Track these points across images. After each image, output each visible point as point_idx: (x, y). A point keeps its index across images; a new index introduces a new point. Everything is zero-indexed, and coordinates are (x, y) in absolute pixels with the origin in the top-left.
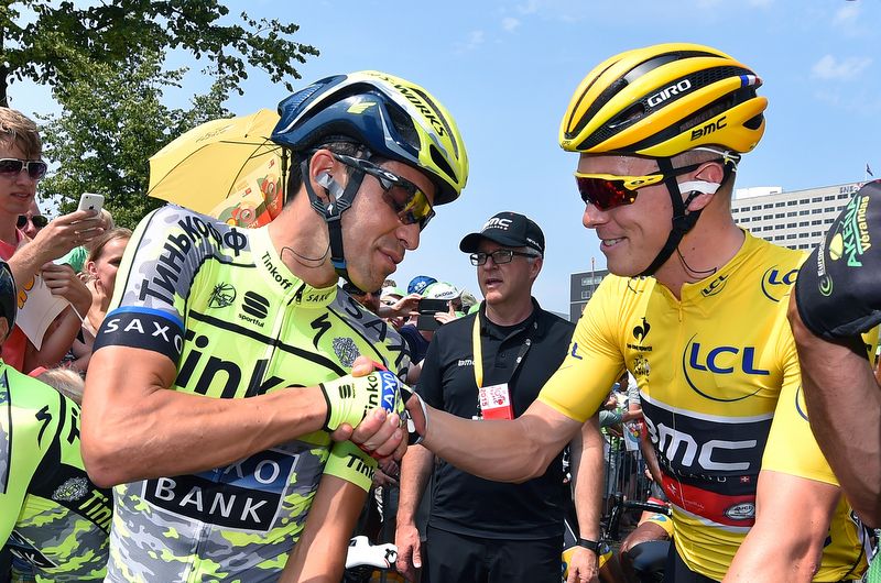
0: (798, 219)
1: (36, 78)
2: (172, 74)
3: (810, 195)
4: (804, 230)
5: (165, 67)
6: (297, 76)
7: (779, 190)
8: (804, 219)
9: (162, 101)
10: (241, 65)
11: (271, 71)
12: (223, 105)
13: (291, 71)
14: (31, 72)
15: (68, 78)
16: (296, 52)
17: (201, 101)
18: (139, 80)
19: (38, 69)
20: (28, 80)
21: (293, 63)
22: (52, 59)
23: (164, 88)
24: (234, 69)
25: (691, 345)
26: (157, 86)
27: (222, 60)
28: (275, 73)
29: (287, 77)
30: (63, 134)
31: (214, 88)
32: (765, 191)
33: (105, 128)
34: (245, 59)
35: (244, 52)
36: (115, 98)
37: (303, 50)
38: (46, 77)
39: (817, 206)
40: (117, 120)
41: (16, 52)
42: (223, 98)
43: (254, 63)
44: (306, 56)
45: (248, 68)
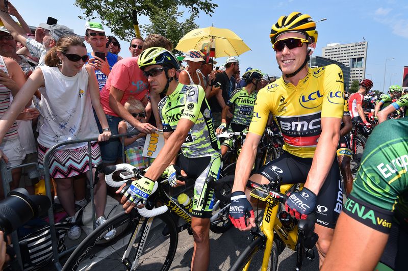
0: (344, 52)
1: (145, 14)
2: (180, 13)
3: (347, 46)
4: (345, 55)
5: (178, 11)
6: (213, 12)
7: (339, 44)
8: (345, 52)
9: (177, 21)
10: (198, 9)
11: (206, 11)
12: (193, 21)
13: (211, 11)
14: (143, 12)
15: (153, 14)
16: (212, 6)
17: (187, 20)
18: (171, 15)
19: (145, 11)
20: (142, 14)
21: (212, 9)
22: (148, 8)
23: (177, 17)
24: (196, 11)
25: (301, 97)
26: (176, 16)
27: (193, 8)
28: (207, 11)
29: (210, 13)
30: (152, 30)
31: (191, 17)
32: (335, 44)
33: (163, 28)
34: (199, 8)
35: (199, 6)
36: (165, 20)
37: (214, 5)
38: (147, 14)
39: (349, 48)
40: (166, 26)
41: (139, 6)
42: (193, 20)
43: (201, 8)
44: (215, 7)
45: (200, 10)
